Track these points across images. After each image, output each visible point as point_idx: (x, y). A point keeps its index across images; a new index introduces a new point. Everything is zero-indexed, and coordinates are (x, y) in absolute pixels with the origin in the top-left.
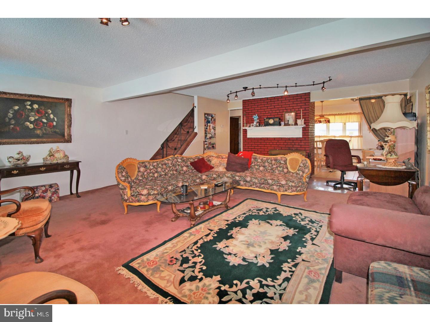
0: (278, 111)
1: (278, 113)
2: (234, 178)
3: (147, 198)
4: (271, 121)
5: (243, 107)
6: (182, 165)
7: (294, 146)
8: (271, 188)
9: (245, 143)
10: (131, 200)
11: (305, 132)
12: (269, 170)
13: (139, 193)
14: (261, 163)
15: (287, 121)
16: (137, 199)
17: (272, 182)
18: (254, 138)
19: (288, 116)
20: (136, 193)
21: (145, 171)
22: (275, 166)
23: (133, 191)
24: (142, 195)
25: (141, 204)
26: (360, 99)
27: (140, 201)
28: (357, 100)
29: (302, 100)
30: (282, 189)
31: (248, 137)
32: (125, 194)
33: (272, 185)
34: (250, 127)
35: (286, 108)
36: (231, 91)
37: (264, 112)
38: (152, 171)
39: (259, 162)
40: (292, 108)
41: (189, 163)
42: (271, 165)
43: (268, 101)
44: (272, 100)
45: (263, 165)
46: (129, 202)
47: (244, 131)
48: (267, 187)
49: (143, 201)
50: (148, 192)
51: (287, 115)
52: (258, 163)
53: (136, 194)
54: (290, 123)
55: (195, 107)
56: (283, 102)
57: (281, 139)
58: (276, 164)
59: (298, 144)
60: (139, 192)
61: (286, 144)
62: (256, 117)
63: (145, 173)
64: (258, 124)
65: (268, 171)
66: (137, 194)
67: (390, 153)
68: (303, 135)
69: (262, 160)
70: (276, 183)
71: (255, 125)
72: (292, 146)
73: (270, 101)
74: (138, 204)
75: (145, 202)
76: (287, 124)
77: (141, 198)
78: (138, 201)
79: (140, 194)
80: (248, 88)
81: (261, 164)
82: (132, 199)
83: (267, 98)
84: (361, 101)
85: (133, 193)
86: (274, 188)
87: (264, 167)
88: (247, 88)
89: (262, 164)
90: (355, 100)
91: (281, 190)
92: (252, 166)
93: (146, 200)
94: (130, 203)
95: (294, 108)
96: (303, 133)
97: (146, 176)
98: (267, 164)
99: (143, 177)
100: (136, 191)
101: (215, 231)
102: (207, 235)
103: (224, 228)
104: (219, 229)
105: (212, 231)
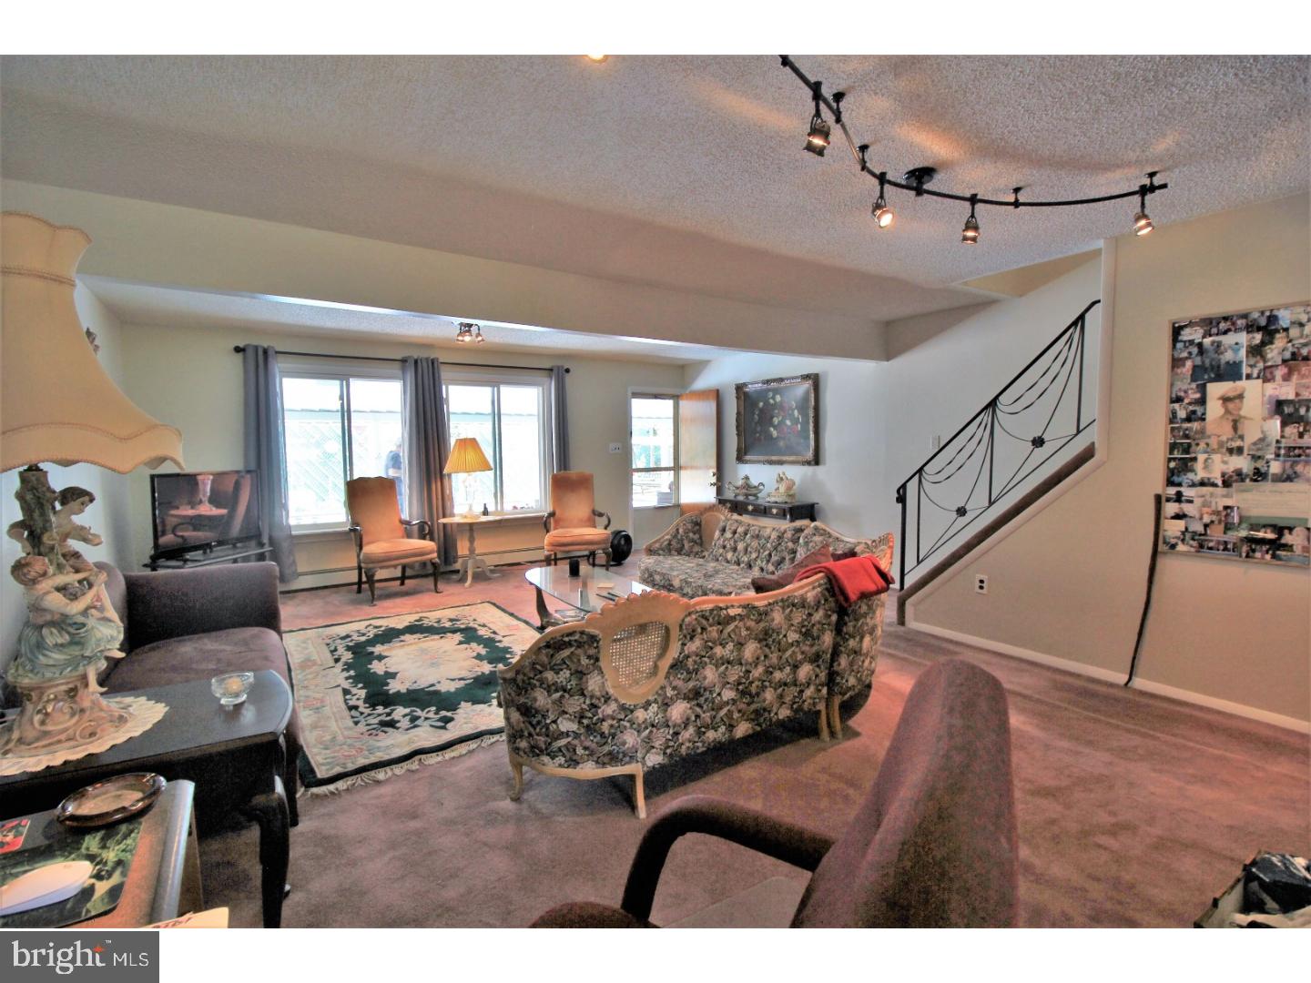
101: (498, 638)
102: (494, 633)
103: (497, 644)
104: (500, 641)
105: (504, 637)
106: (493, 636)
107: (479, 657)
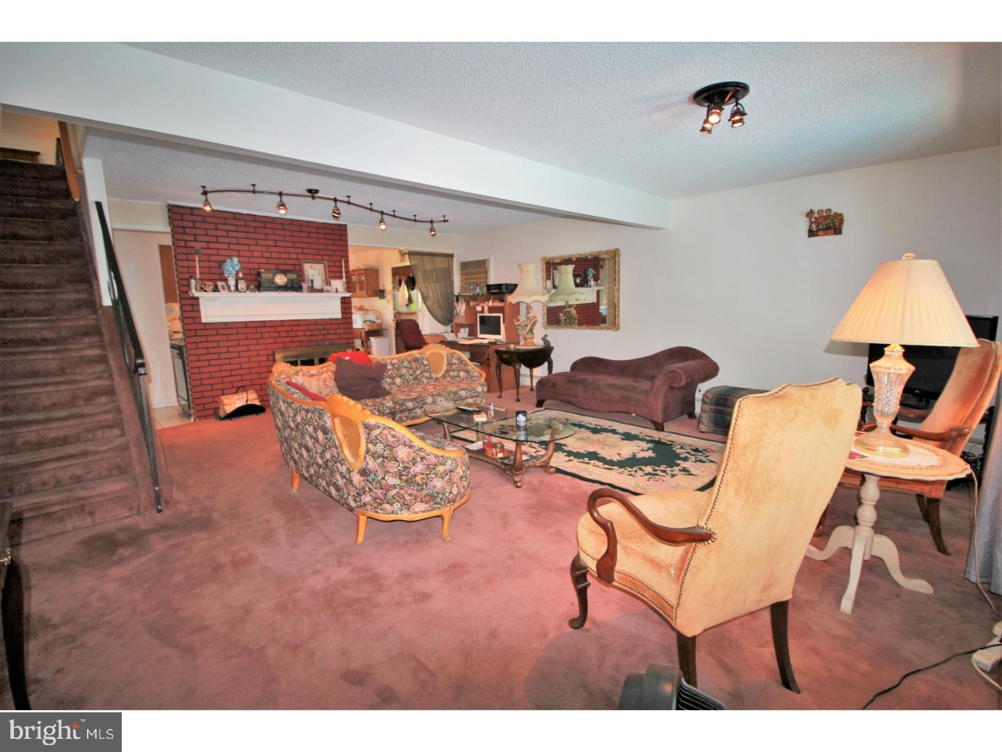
0: (284, 256)
2: (404, 407)
4: (280, 280)
5: (175, 227)
7: (328, 337)
9: (197, 339)
11: (345, 305)
15: (310, 282)
18: (225, 323)
19: (310, 270)
22: (418, 372)
26: (410, 254)
28: (406, 254)
31: (205, 319)
34: (216, 289)
35: (304, 251)
36: (254, 186)
40: (315, 251)
42: (411, 371)
43: (255, 224)
47: (189, 301)
51: (307, 266)
54: (316, 286)
57: (297, 323)
58: (419, 367)
59: (334, 332)
64: (242, 285)
65: (411, 383)
67: (530, 331)
68: (342, 313)
71: (232, 288)
72: (322, 337)
76: (312, 289)
81: (395, 373)
84: (411, 257)
87: (401, 377)
88: (317, 191)
90: (403, 253)
95: (321, 252)
96: (341, 309)
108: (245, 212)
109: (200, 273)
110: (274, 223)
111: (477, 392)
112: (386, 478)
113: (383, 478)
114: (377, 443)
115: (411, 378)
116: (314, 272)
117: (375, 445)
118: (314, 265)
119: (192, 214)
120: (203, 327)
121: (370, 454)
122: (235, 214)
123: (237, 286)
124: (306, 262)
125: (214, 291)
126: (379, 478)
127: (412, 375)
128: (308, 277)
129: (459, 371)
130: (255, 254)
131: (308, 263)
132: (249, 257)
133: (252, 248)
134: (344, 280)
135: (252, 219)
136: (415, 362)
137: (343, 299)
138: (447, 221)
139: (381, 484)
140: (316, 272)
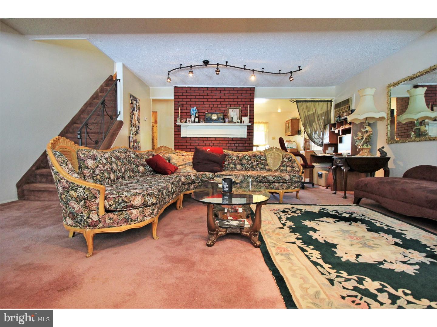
0: (220, 106)
1: (220, 107)
3: (142, 212)
4: (214, 117)
5: (175, 96)
6: (138, 163)
7: (238, 148)
8: (271, 186)
9: (178, 144)
10: (108, 221)
11: (250, 131)
12: (248, 168)
13: (128, 204)
14: (236, 160)
15: (231, 118)
16: (122, 217)
17: (274, 179)
19: (232, 112)
20: (120, 204)
21: (96, 167)
22: (255, 163)
23: (114, 201)
24: (134, 207)
25: (133, 226)
26: (298, 101)
27: (130, 220)
28: (295, 102)
29: (247, 95)
30: (285, 186)
31: (182, 135)
32: (93, 208)
33: (274, 182)
34: (186, 122)
35: (230, 103)
36: (181, 65)
37: (204, 106)
38: (106, 167)
39: (234, 159)
40: (236, 103)
41: (144, 160)
42: (250, 162)
43: (208, 92)
44: (213, 92)
45: (240, 163)
46: (103, 227)
47: (177, 128)
48: (266, 185)
49: (136, 220)
50: (143, 202)
51: (230, 110)
52: (234, 161)
53: (120, 207)
54: (234, 120)
55: (118, 81)
56: (226, 95)
58: (257, 161)
60: (126, 202)
61: (229, 145)
62: (194, 111)
63: (97, 172)
64: (197, 120)
66: (123, 207)
67: (366, 143)
68: (247, 135)
69: (237, 156)
70: (278, 179)
71: (193, 121)
72: (235, 147)
73: (210, 92)
74: (125, 227)
75: (139, 222)
76: (231, 122)
77: (132, 213)
78: (126, 221)
79: (127, 207)
80: (209, 63)
81: (237, 162)
82: (111, 219)
83: (208, 88)
84: (298, 103)
85: (114, 205)
86: (275, 186)
87: (241, 165)
89: (239, 161)
90: (293, 102)
91: (284, 188)
92: (226, 165)
93: (141, 217)
94: (107, 227)
95: (239, 103)
96: (247, 133)
97: (99, 177)
98: (244, 161)
99: (95, 178)
100: (121, 200)
101: (299, 243)
102: (303, 250)
103: (300, 237)
104: (298, 239)
105: (294, 243)
106: (304, 247)
107: (315, 230)
108: (203, 86)
109: (180, 115)
110: (216, 90)
111: (284, 179)
112: (91, 216)
113: (88, 217)
114: (77, 189)
115: (248, 166)
116: (234, 113)
117: (76, 191)
118: (234, 110)
119: (182, 90)
120: (181, 139)
121: (73, 199)
122: (199, 88)
123: (195, 120)
124: (230, 108)
125: (185, 122)
126: (85, 218)
127: (250, 165)
128: (230, 115)
129: (287, 166)
130: (206, 106)
131: (231, 108)
132: (203, 107)
133: (205, 103)
134: (248, 117)
135: (206, 89)
136: (254, 157)
137: (248, 126)
138: (301, 69)
139: (87, 222)
140: (235, 113)
